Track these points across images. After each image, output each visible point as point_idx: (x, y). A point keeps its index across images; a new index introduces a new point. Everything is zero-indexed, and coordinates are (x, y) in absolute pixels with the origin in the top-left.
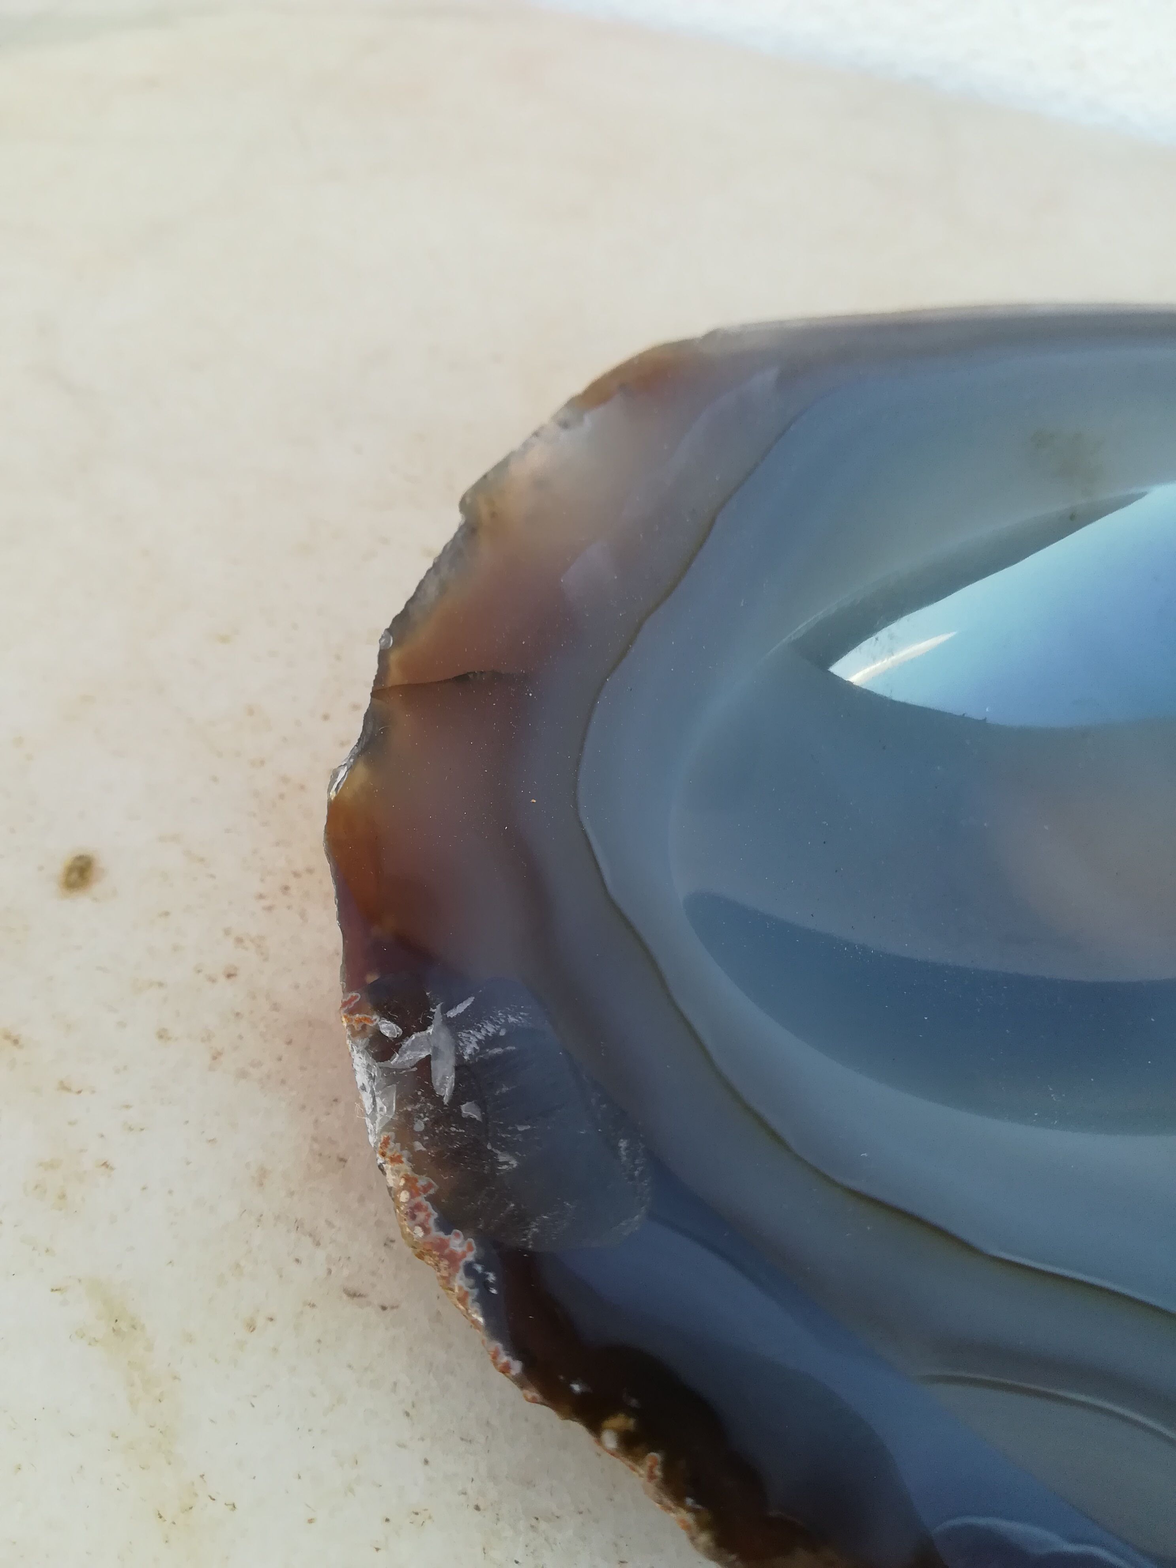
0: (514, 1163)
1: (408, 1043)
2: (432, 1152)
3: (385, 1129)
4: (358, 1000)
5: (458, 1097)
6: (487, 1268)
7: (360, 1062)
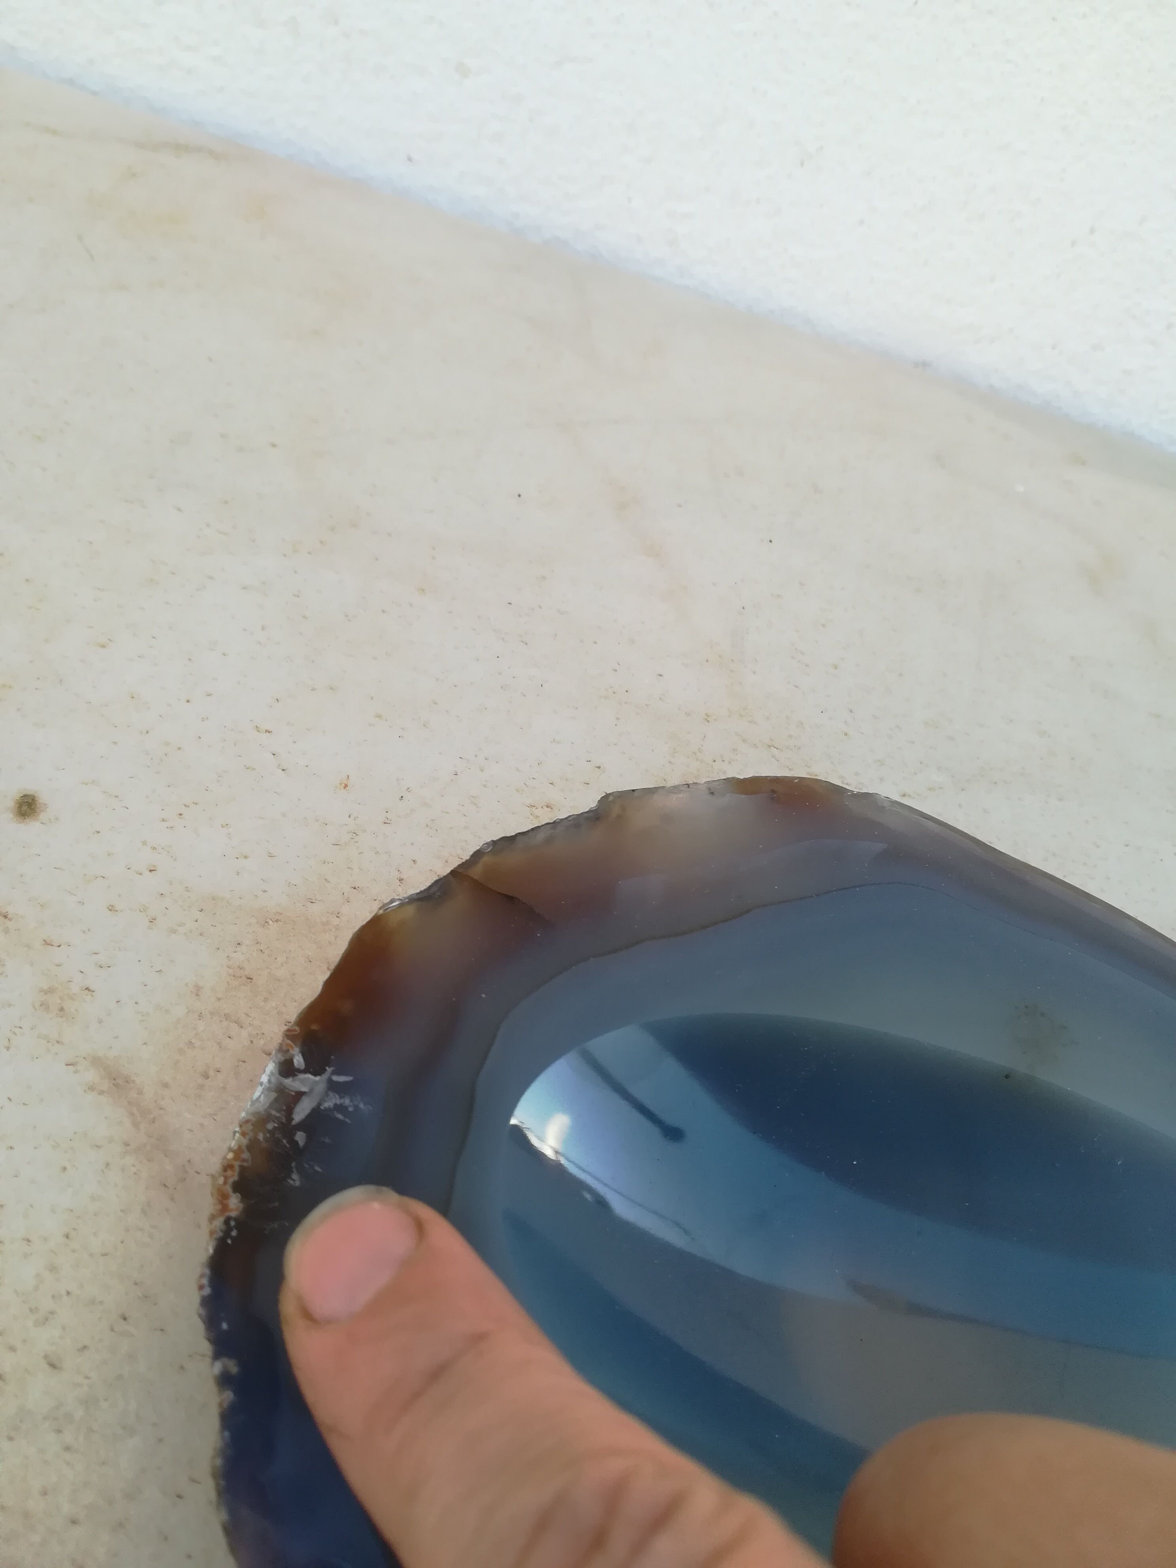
0: (298, 1183)
1: (302, 1076)
2: (264, 1145)
3: (253, 1114)
4: (297, 1033)
5: (301, 1126)
6: (236, 1227)
7: (271, 1067)
